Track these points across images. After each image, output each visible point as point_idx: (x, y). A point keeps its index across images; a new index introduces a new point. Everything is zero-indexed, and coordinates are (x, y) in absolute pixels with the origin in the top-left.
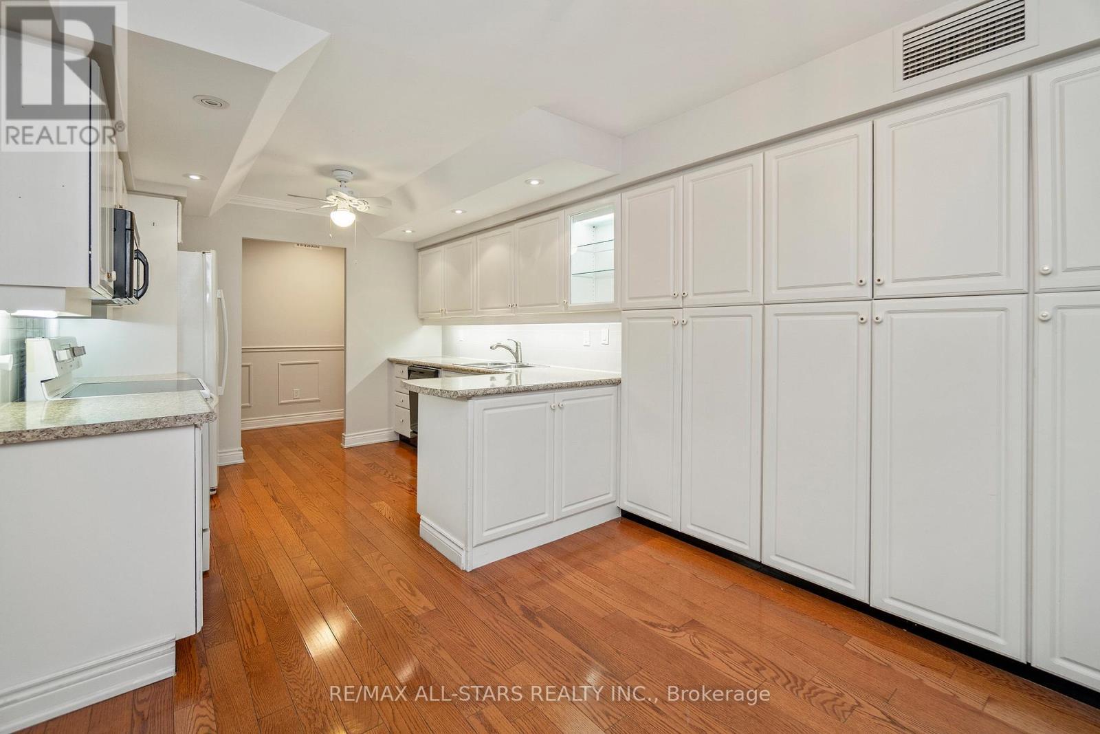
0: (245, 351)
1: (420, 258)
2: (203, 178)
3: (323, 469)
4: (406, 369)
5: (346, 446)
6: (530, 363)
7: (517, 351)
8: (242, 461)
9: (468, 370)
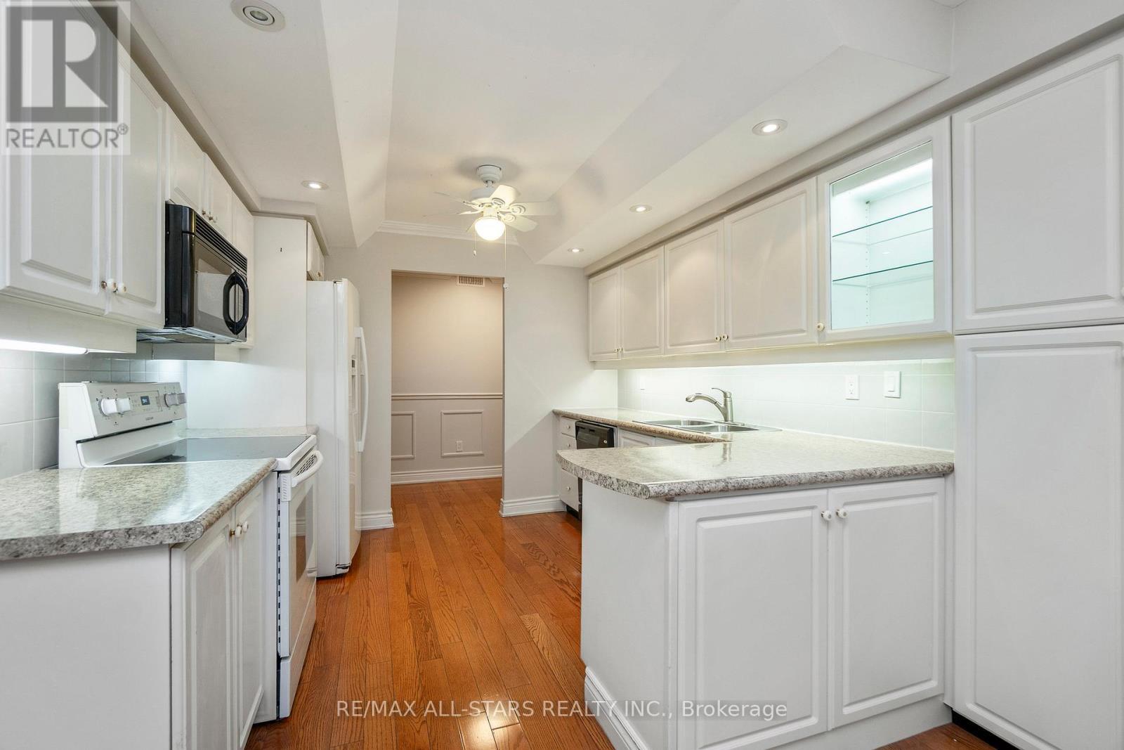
0: (394, 399)
1: (591, 285)
2: (324, 187)
3: (475, 547)
4: (573, 423)
5: (505, 514)
6: (748, 424)
7: (725, 405)
8: (392, 525)
9: (655, 432)
